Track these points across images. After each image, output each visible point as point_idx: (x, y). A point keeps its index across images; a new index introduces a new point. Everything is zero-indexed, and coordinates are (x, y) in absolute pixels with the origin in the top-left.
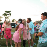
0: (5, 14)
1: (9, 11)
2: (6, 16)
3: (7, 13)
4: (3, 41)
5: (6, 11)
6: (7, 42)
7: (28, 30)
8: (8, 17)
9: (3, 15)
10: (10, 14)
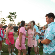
0: (10, 17)
1: (14, 13)
2: (11, 18)
3: (12, 15)
4: (6, 47)
5: (11, 13)
6: (9, 49)
7: (35, 35)
8: (13, 20)
9: (7, 17)
10: (16, 16)
